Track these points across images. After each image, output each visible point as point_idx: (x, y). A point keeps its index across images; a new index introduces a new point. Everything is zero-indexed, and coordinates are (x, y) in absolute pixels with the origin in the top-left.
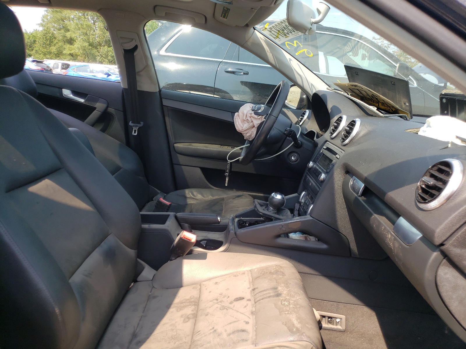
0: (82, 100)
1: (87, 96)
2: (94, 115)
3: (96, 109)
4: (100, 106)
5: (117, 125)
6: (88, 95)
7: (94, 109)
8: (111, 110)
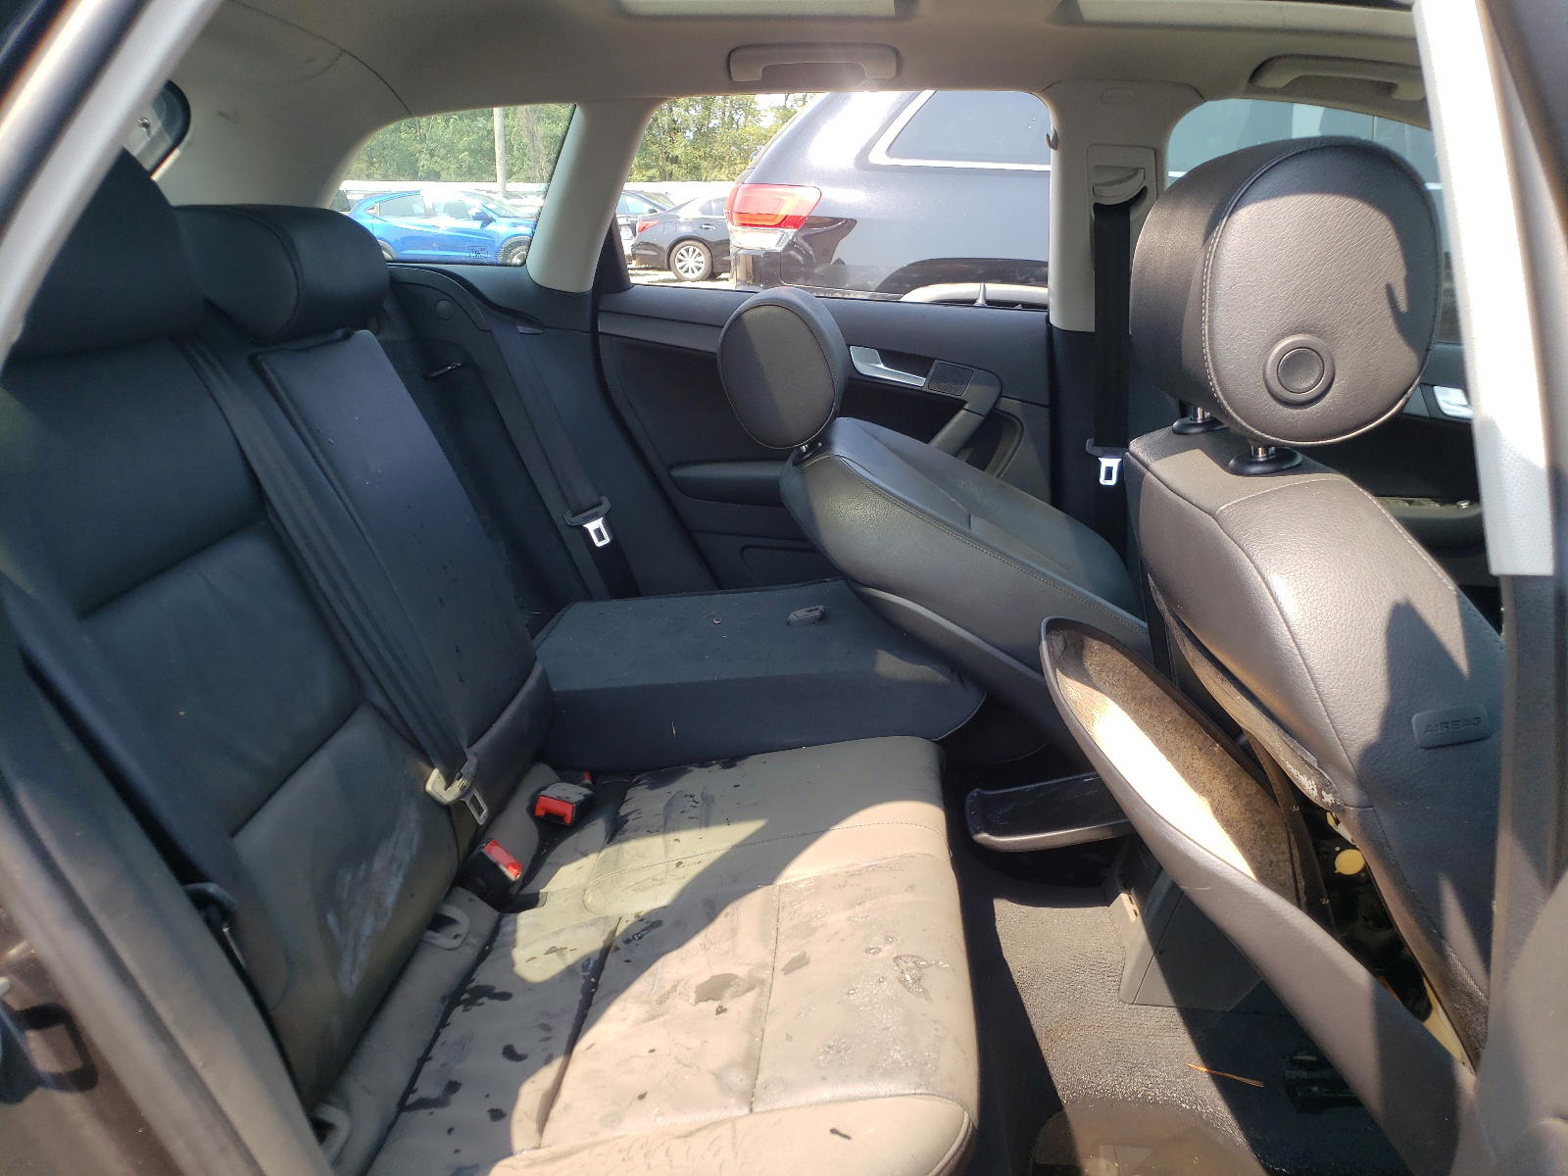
0: (918, 381)
1: (931, 365)
2: (959, 424)
3: (966, 407)
4: (976, 396)
5: (1025, 452)
6: (934, 360)
7: (959, 405)
8: (1011, 405)
